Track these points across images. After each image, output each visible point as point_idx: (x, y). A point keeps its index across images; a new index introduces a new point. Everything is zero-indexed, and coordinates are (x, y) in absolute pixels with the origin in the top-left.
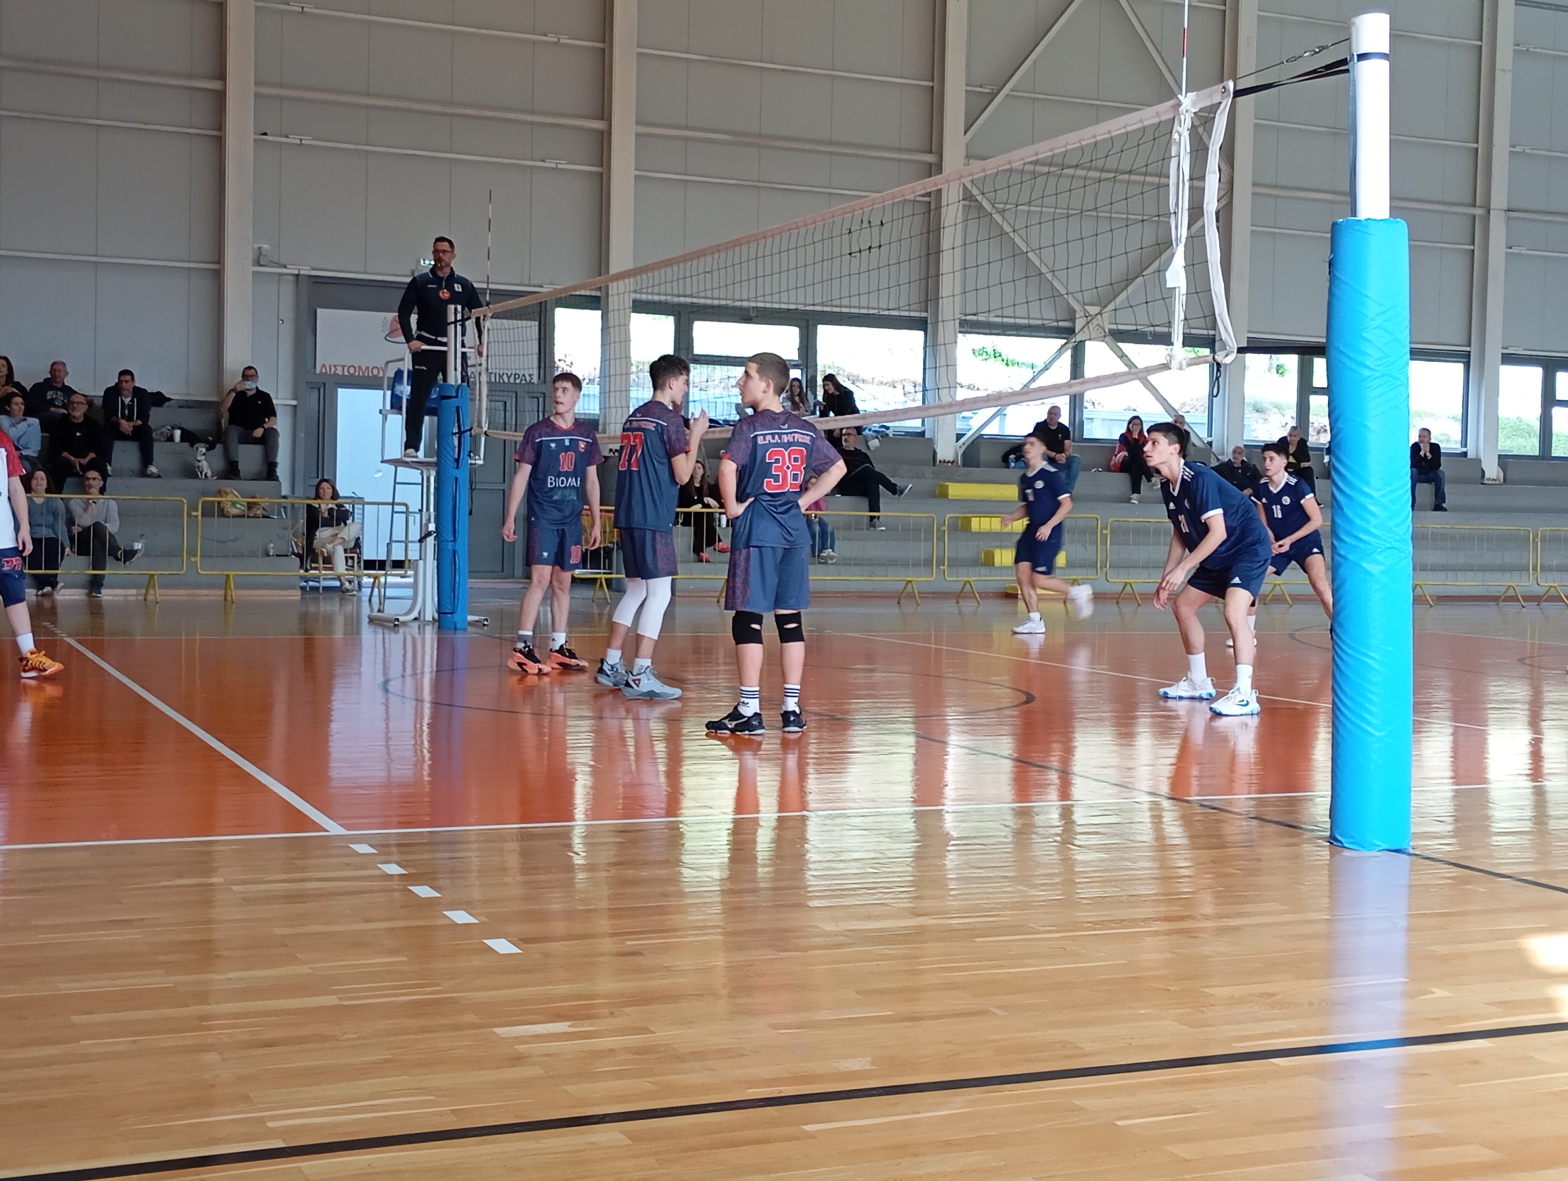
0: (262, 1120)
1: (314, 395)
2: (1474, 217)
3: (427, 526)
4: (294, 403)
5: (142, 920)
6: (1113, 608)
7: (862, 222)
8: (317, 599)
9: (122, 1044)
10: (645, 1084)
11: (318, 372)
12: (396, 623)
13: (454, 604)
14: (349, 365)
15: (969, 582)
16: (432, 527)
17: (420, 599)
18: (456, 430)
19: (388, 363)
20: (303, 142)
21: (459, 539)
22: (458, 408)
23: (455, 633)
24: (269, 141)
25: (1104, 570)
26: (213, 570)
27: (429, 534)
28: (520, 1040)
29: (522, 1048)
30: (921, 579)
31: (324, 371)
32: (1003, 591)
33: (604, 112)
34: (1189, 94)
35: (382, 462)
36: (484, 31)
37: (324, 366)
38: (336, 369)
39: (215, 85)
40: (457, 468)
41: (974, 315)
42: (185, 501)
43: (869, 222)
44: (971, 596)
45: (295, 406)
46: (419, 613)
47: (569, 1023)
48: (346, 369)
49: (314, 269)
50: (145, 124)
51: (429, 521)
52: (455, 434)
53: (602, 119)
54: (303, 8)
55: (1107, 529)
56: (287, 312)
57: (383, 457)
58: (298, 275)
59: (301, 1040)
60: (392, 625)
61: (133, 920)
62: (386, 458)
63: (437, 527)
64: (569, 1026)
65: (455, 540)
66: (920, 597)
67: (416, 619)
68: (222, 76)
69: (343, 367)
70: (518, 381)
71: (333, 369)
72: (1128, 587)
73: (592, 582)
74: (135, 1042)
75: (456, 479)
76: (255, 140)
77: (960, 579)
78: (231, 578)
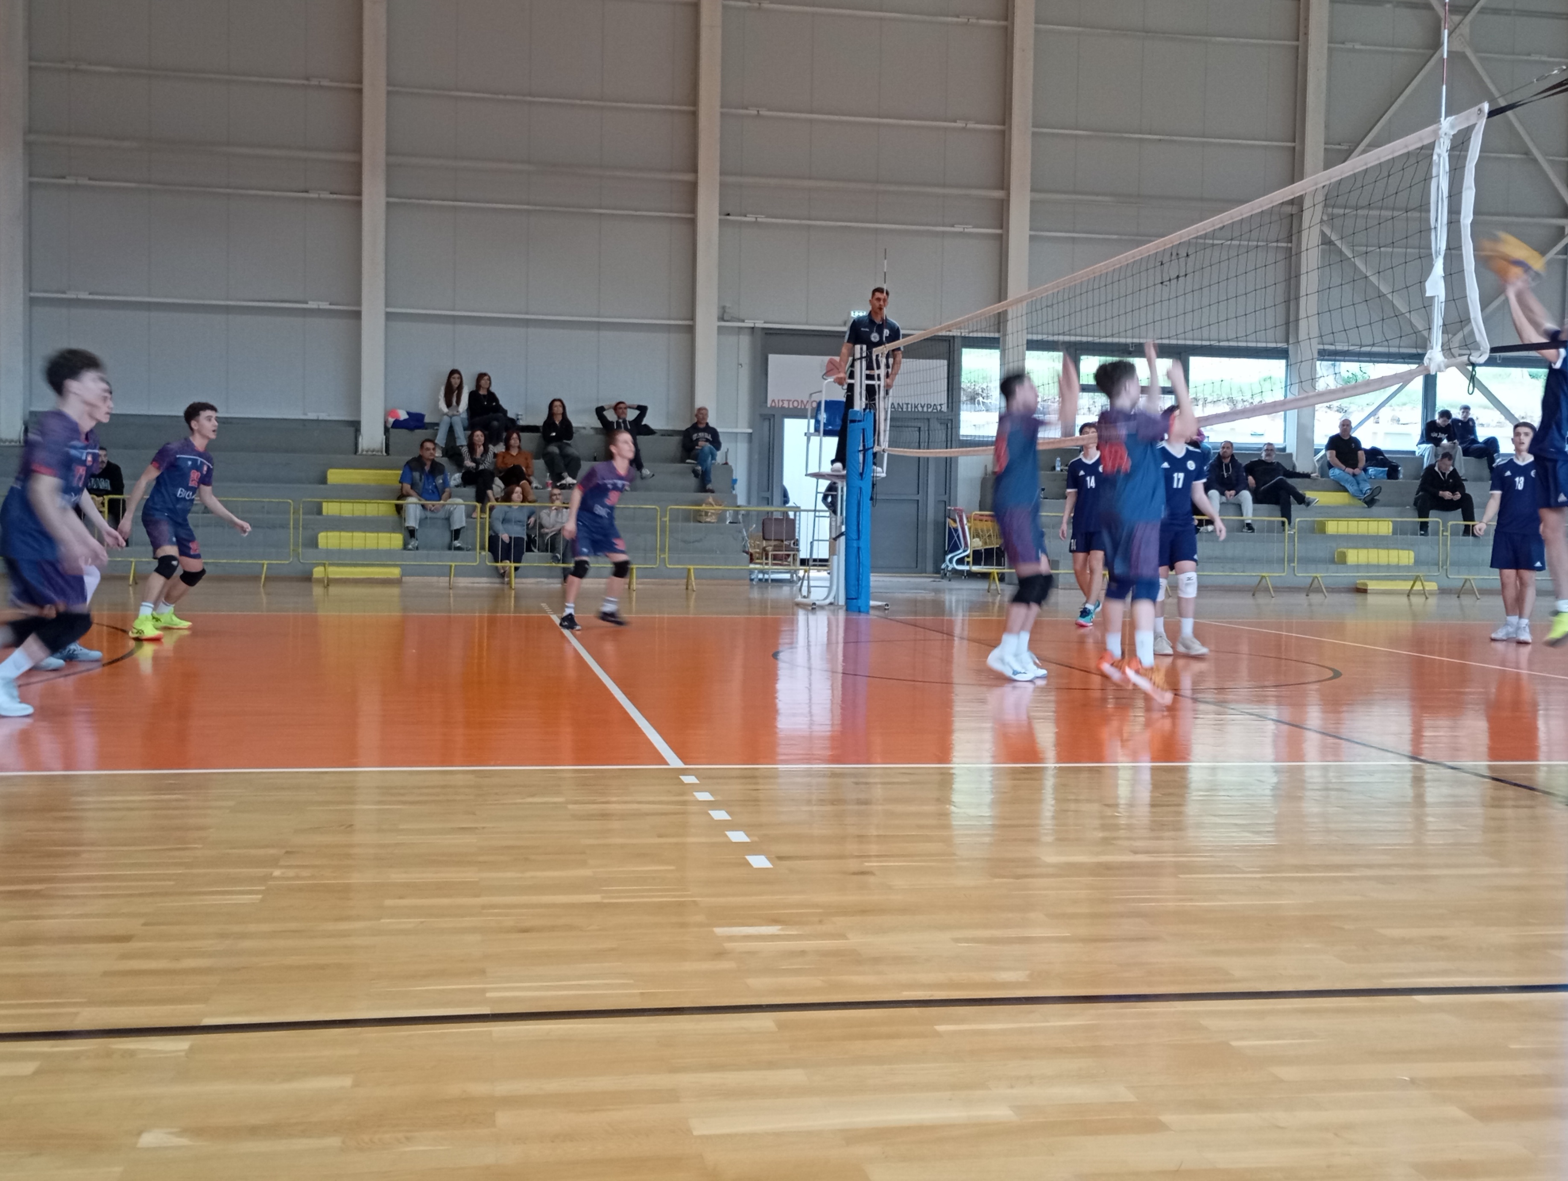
0: (484, 991)
1: (766, 423)
3: (840, 527)
4: (750, 431)
5: (483, 828)
6: (1453, 601)
7: (1171, 254)
8: (767, 588)
9: (410, 923)
10: (816, 981)
11: (769, 405)
12: (814, 607)
13: (858, 592)
14: (793, 399)
15: (1316, 577)
16: (843, 529)
17: (835, 588)
18: (861, 448)
19: (811, 394)
20: (758, 219)
21: (863, 537)
22: (863, 430)
23: (859, 615)
24: (734, 221)
25: (1445, 567)
26: (678, 565)
27: (842, 534)
28: (731, 938)
29: (728, 945)
30: (1272, 575)
31: (773, 404)
32: (1354, 587)
33: (1003, 183)
34: (1448, 119)
35: (806, 475)
37: (773, 401)
38: (783, 403)
39: (688, 177)
40: (862, 479)
41: (1332, 344)
42: (658, 508)
43: (1177, 254)
44: (1319, 590)
45: (751, 433)
46: (834, 598)
47: (780, 927)
48: (791, 403)
49: (765, 323)
50: (636, 210)
51: (842, 523)
52: (860, 451)
53: (1002, 188)
54: (758, 111)
55: (1447, 531)
56: (745, 356)
57: (807, 470)
58: (753, 328)
59: (553, 928)
60: (810, 608)
61: (476, 828)
62: (809, 472)
63: (846, 529)
64: (779, 930)
65: (859, 539)
66: (1274, 591)
67: (831, 604)
68: (695, 170)
69: (789, 401)
70: (930, 410)
71: (781, 404)
72: (1468, 584)
73: (985, 576)
74: (422, 922)
75: (861, 488)
76: (720, 220)
77: (1310, 575)
78: (692, 571)
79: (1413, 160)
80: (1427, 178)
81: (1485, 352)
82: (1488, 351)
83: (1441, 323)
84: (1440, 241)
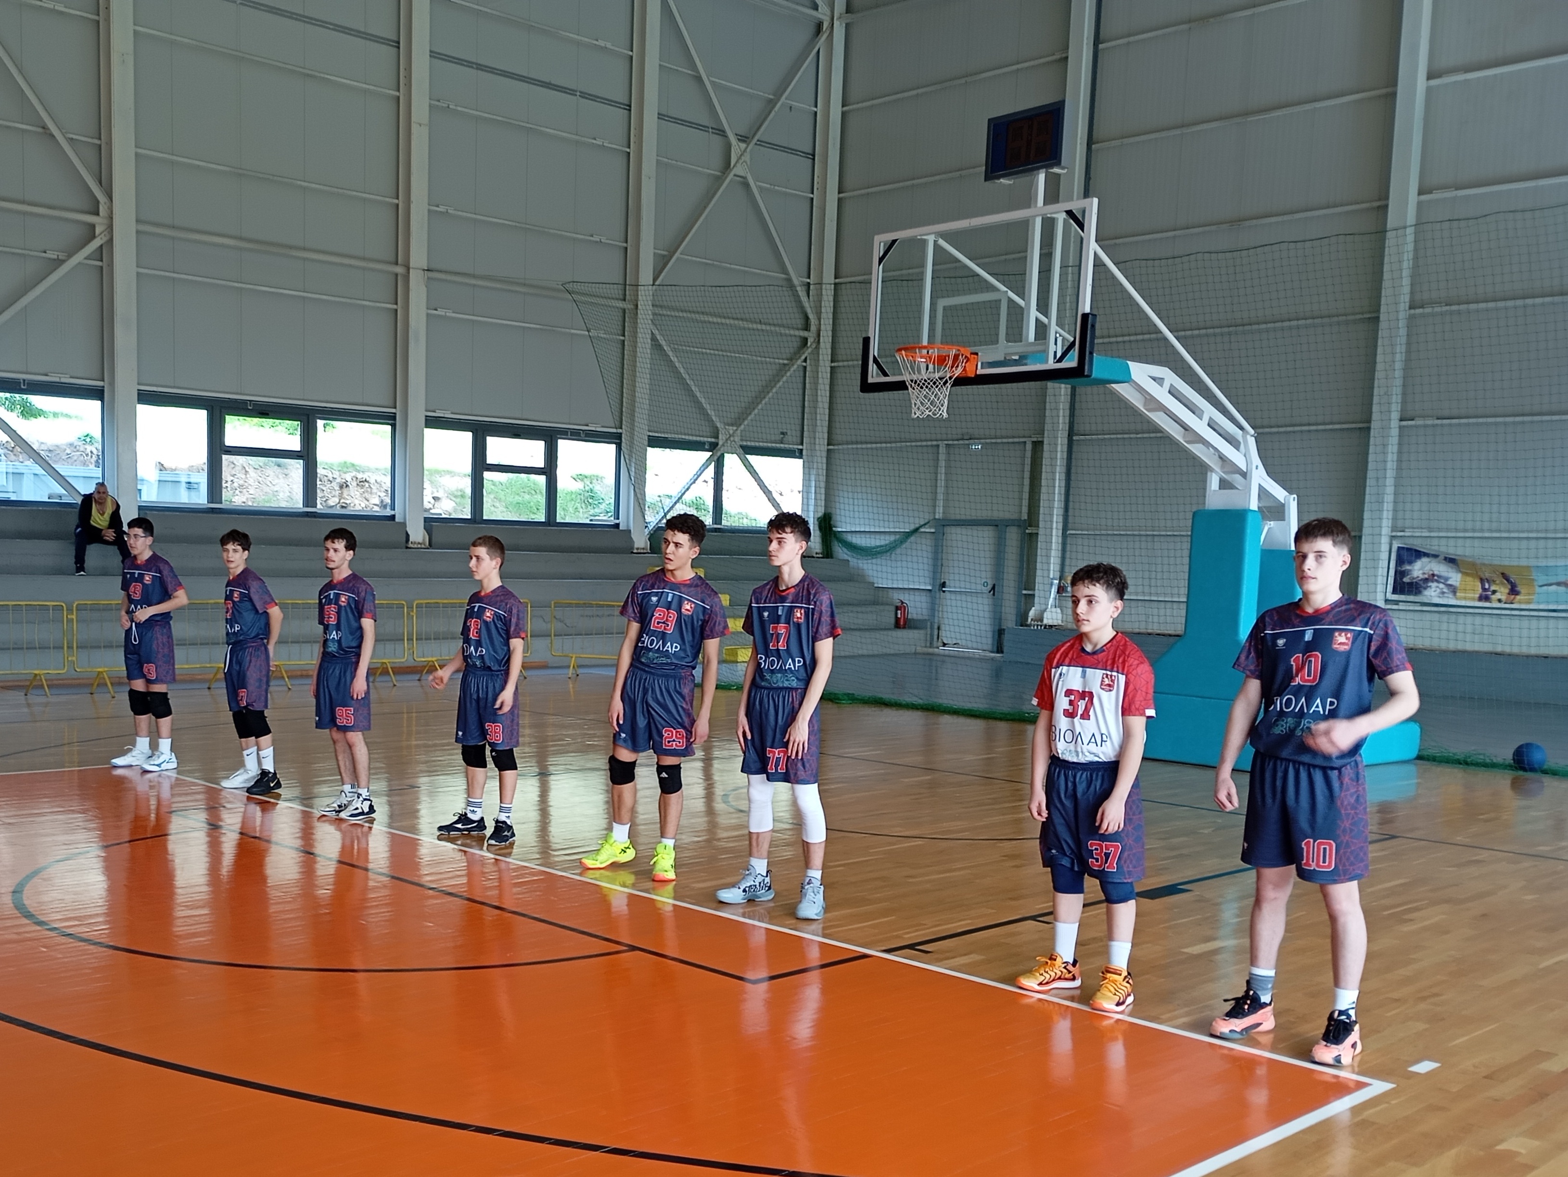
2: (397, 275)
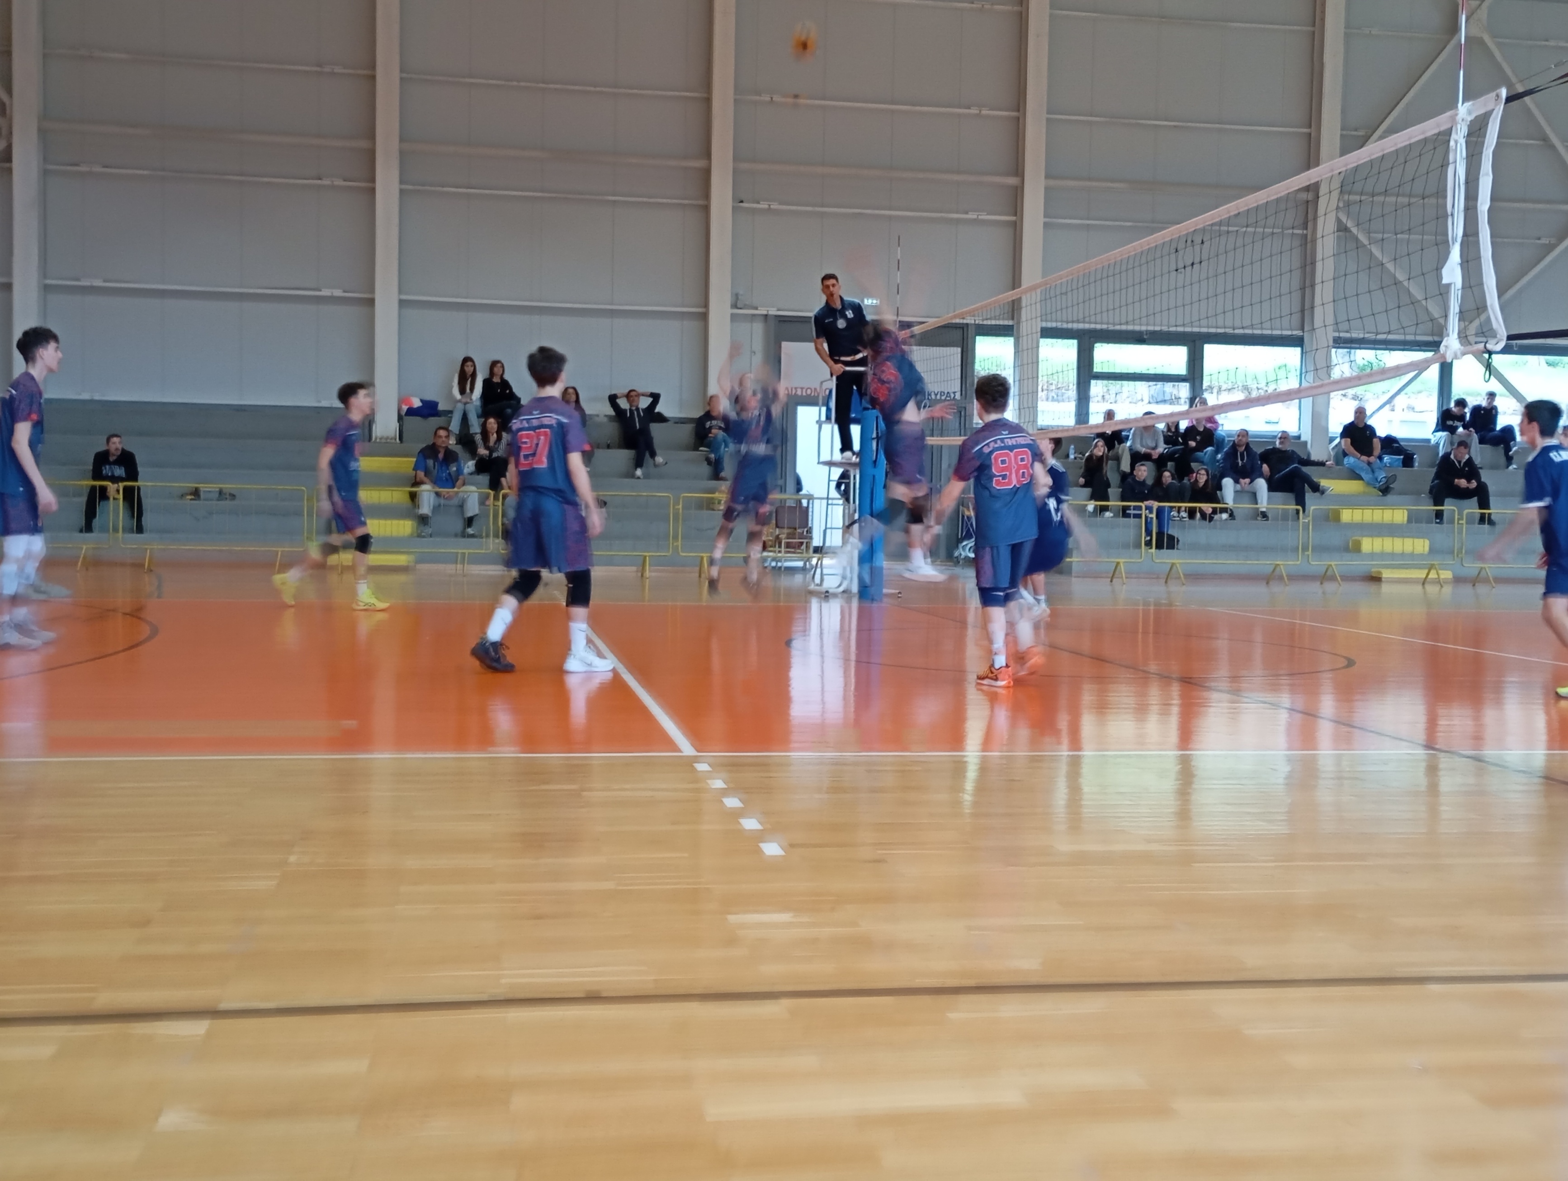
3: (853, 515)
6: (1468, 590)
7: (1186, 242)
8: (780, 576)
12: (827, 594)
13: (872, 580)
14: (806, 387)
15: (1331, 566)
16: (856, 517)
17: (848, 576)
19: (822, 383)
20: (772, 206)
23: (872, 603)
24: (747, 208)
25: (1460, 556)
26: (691, 552)
27: (853, 523)
29: (742, 933)
30: (1286, 564)
32: (1368, 575)
33: (1018, 169)
34: (1465, 105)
35: (819, 463)
36: (918, 108)
38: (796, 391)
39: (702, 164)
40: (875, 467)
41: (1347, 332)
42: (670, 496)
43: (1192, 241)
44: (1333, 579)
46: (848, 586)
47: (793, 915)
48: (804, 390)
49: (778, 310)
51: (855, 511)
52: (874, 439)
53: (1016, 175)
54: (771, 98)
55: (1463, 519)
56: (758, 343)
57: (819, 458)
58: (766, 315)
60: (823, 596)
62: (822, 460)
63: (860, 517)
66: (1288, 580)
67: (844, 592)
68: (708, 155)
69: (802, 389)
72: (1483, 573)
75: (874, 476)
76: (733, 207)
77: (1324, 563)
79: (1430, 146)
80: (1444, 165)
81: (1502, 340)
82: (1505, 339)
83: (1457, 310)
84: (1457, 228)
